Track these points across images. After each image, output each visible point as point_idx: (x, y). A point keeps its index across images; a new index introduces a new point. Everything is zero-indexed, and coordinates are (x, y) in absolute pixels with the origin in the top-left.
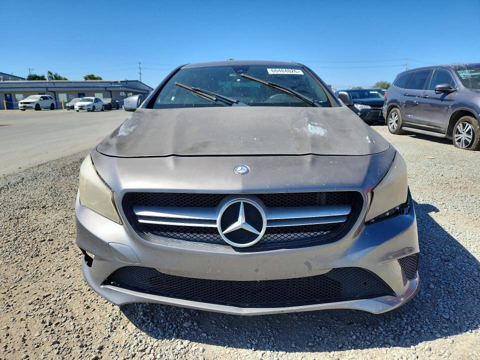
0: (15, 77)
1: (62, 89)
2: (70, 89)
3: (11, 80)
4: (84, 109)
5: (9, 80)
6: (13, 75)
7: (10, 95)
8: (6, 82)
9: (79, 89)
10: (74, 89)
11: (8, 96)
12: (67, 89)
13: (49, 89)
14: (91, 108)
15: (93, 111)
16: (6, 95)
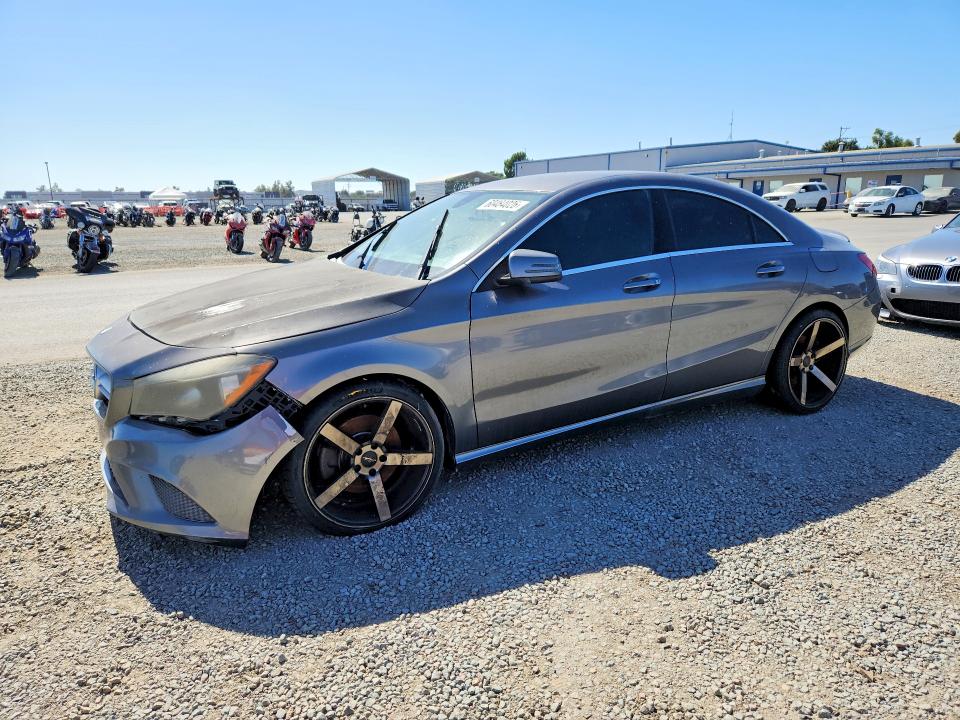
0: (791, 147)
1: (855, 169)
2: (869, 168)
3: (782, 154)
4: (867, 212)
5: (776, 155)
6: (789, 144)
7: (762, 183)
8: (766, 159)
9: (888, 168)
10: (879, 168)
11: (759, 184)
12: (864, 169)
13: (829, 171)
14: (884, 209)
15: (886, 216)
16: (755, 182)
